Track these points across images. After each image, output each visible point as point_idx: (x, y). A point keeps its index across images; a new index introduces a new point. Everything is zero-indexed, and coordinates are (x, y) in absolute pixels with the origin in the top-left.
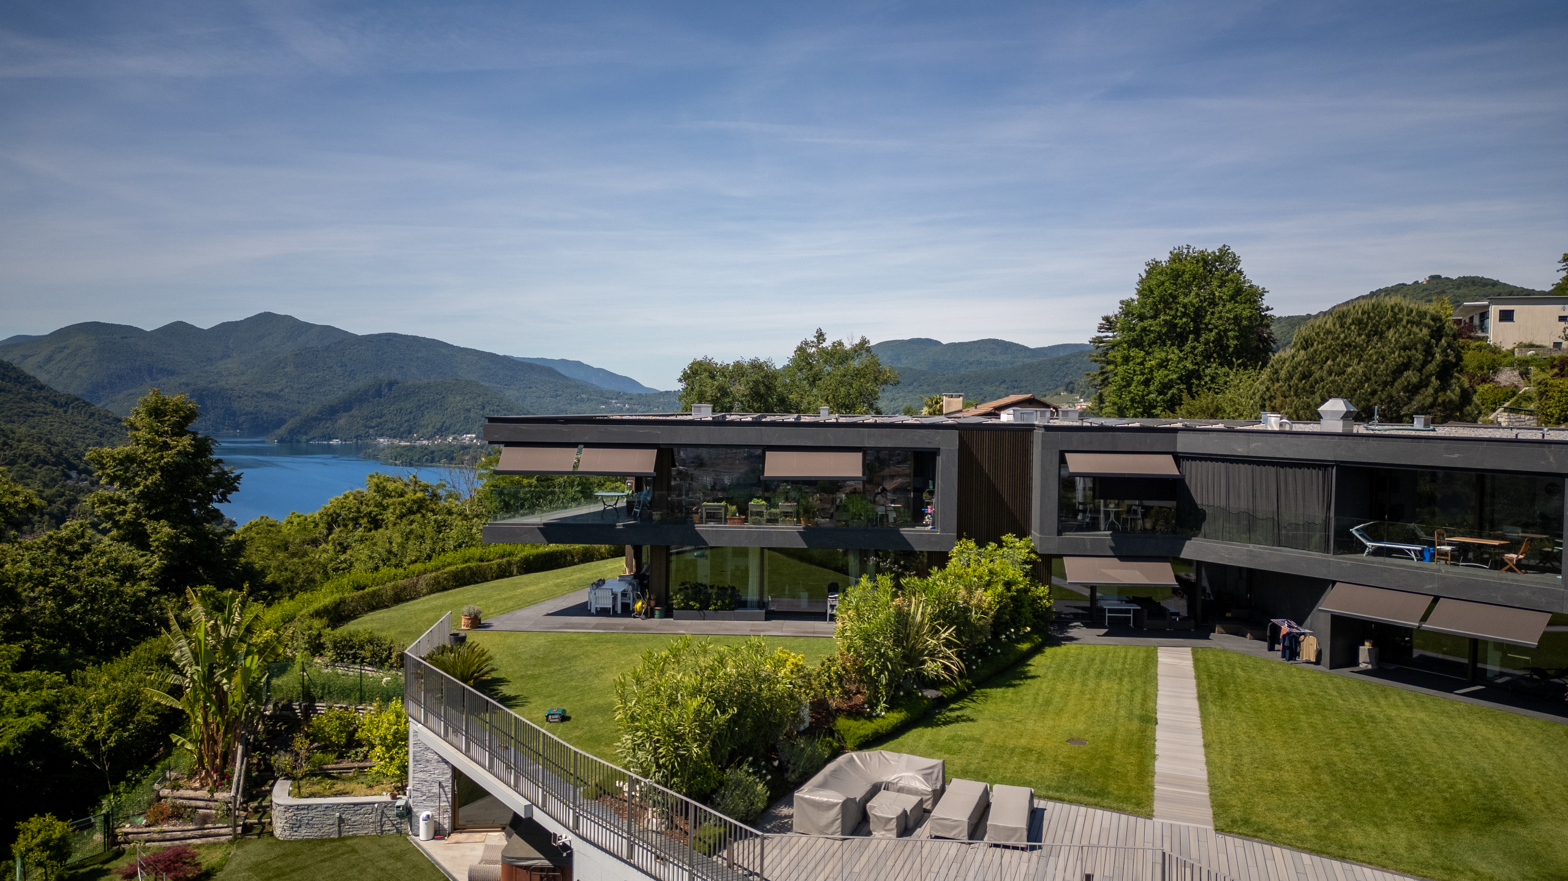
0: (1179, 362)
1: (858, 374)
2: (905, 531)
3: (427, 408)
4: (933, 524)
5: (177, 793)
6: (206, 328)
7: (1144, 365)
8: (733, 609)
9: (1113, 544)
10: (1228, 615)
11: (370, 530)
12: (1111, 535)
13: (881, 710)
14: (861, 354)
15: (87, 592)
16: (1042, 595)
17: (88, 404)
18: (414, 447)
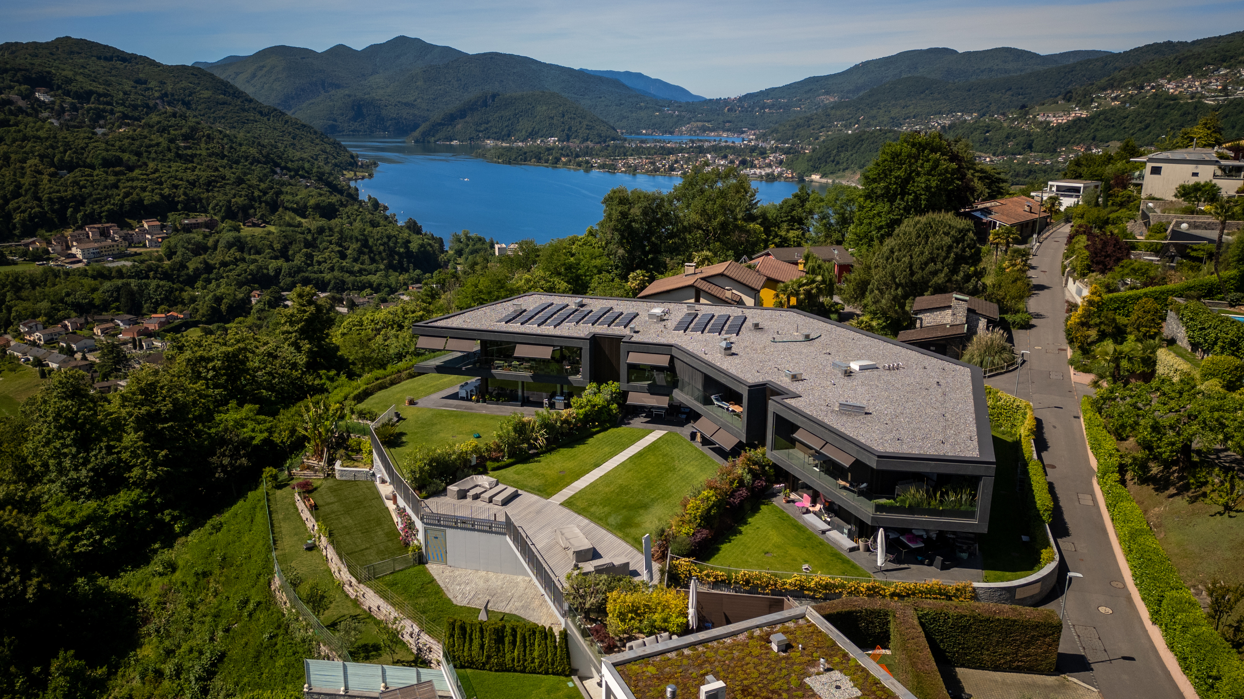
3: (521, 116)
4: (581, 375)
5: (308, 461)
6: (359, 49)
12: (650, 384)
13: (505, 459)
16: (614, 408)
18: (512, 148)
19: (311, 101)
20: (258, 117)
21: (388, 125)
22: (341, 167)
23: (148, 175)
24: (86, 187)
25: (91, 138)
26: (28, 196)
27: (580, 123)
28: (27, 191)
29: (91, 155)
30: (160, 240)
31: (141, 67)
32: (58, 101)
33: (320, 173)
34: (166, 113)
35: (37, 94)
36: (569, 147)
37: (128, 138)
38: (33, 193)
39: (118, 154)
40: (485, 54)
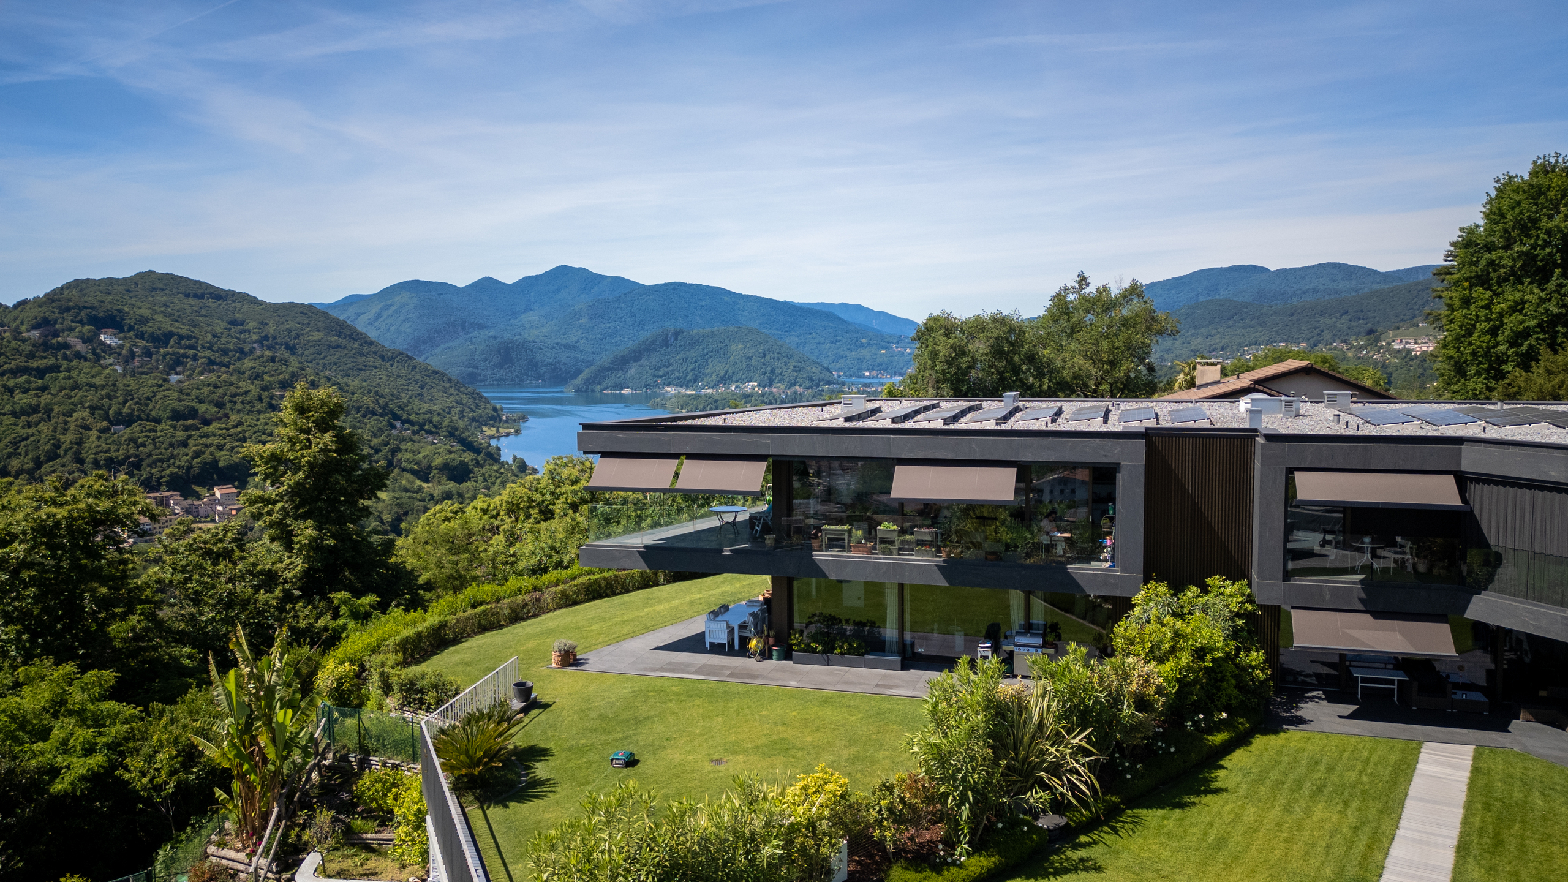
0: (1538, 305)
1: (1126, 323)
2: (1076, 569)
3: (711, 357)
4: (1113, 557)
5: (222, 853)
6: (510, 283)
7: (1491, 310)
8: (863, 654)
9: (1363, 595)
10: (1543, 693)
11: (539, 522)
12: (1361, 582)
13: (961, 855)
14: (1131, 300)
15: (221, 599)
16: (1253, 663)
17: (410, 358)
18: (699, 396)
19: (447, 345)
20: (379, 362)
21: (542, 372)
22: (480, 422)
23: (228, 429)
24: (144, 445)
25: (161, 386)
26: (68, 457)
27: (786, 364)
28: (66, 451)
29: (158, 406)
30: (234, 512)
31: (238, 305)
32: (128, 345)
33: (452, 427)
34: (262, 356)
35: (102, 337)
36: (771, 393)
37: (209, 385)
38: (75, 453)
39: (193, 404)
40: (666, 285)
